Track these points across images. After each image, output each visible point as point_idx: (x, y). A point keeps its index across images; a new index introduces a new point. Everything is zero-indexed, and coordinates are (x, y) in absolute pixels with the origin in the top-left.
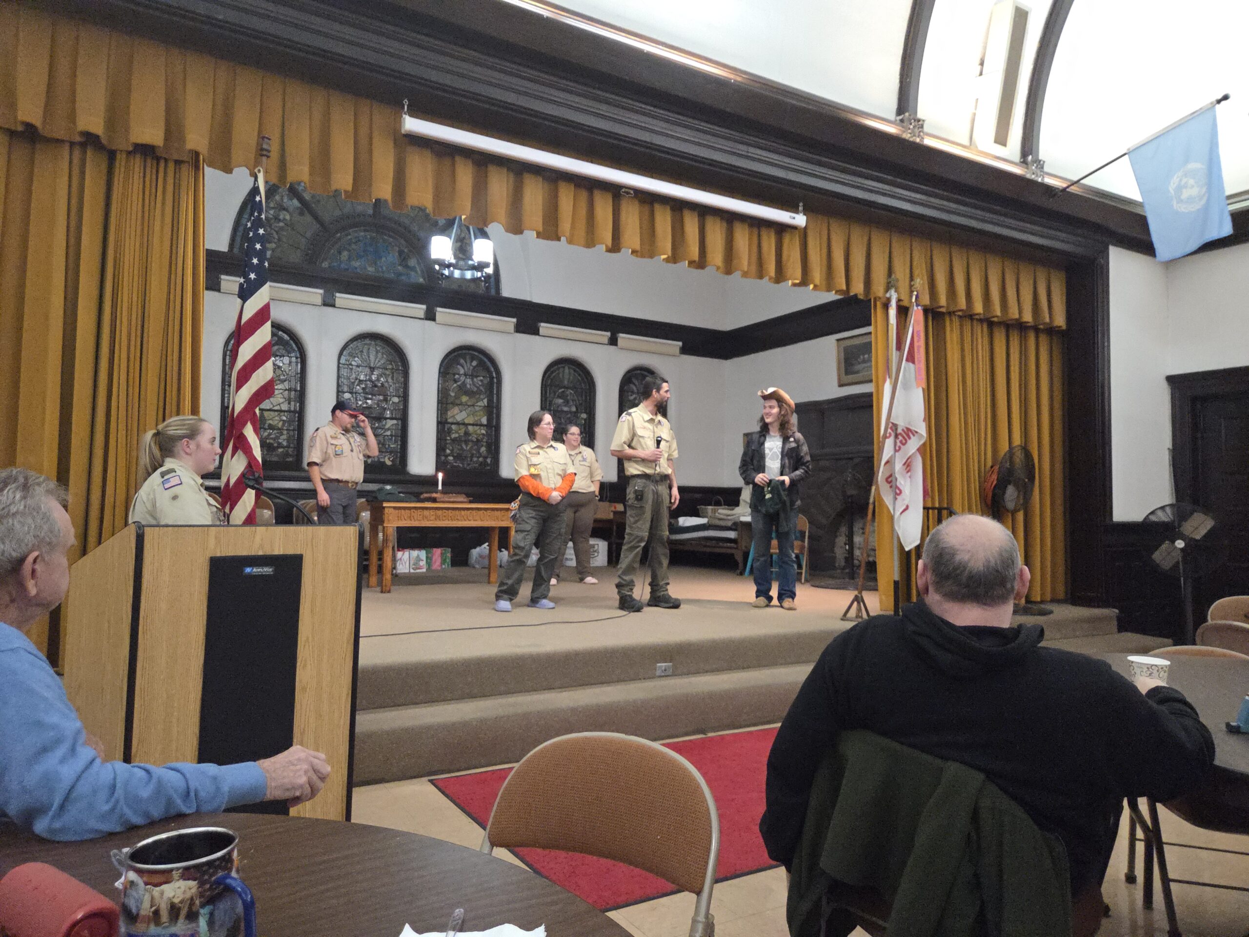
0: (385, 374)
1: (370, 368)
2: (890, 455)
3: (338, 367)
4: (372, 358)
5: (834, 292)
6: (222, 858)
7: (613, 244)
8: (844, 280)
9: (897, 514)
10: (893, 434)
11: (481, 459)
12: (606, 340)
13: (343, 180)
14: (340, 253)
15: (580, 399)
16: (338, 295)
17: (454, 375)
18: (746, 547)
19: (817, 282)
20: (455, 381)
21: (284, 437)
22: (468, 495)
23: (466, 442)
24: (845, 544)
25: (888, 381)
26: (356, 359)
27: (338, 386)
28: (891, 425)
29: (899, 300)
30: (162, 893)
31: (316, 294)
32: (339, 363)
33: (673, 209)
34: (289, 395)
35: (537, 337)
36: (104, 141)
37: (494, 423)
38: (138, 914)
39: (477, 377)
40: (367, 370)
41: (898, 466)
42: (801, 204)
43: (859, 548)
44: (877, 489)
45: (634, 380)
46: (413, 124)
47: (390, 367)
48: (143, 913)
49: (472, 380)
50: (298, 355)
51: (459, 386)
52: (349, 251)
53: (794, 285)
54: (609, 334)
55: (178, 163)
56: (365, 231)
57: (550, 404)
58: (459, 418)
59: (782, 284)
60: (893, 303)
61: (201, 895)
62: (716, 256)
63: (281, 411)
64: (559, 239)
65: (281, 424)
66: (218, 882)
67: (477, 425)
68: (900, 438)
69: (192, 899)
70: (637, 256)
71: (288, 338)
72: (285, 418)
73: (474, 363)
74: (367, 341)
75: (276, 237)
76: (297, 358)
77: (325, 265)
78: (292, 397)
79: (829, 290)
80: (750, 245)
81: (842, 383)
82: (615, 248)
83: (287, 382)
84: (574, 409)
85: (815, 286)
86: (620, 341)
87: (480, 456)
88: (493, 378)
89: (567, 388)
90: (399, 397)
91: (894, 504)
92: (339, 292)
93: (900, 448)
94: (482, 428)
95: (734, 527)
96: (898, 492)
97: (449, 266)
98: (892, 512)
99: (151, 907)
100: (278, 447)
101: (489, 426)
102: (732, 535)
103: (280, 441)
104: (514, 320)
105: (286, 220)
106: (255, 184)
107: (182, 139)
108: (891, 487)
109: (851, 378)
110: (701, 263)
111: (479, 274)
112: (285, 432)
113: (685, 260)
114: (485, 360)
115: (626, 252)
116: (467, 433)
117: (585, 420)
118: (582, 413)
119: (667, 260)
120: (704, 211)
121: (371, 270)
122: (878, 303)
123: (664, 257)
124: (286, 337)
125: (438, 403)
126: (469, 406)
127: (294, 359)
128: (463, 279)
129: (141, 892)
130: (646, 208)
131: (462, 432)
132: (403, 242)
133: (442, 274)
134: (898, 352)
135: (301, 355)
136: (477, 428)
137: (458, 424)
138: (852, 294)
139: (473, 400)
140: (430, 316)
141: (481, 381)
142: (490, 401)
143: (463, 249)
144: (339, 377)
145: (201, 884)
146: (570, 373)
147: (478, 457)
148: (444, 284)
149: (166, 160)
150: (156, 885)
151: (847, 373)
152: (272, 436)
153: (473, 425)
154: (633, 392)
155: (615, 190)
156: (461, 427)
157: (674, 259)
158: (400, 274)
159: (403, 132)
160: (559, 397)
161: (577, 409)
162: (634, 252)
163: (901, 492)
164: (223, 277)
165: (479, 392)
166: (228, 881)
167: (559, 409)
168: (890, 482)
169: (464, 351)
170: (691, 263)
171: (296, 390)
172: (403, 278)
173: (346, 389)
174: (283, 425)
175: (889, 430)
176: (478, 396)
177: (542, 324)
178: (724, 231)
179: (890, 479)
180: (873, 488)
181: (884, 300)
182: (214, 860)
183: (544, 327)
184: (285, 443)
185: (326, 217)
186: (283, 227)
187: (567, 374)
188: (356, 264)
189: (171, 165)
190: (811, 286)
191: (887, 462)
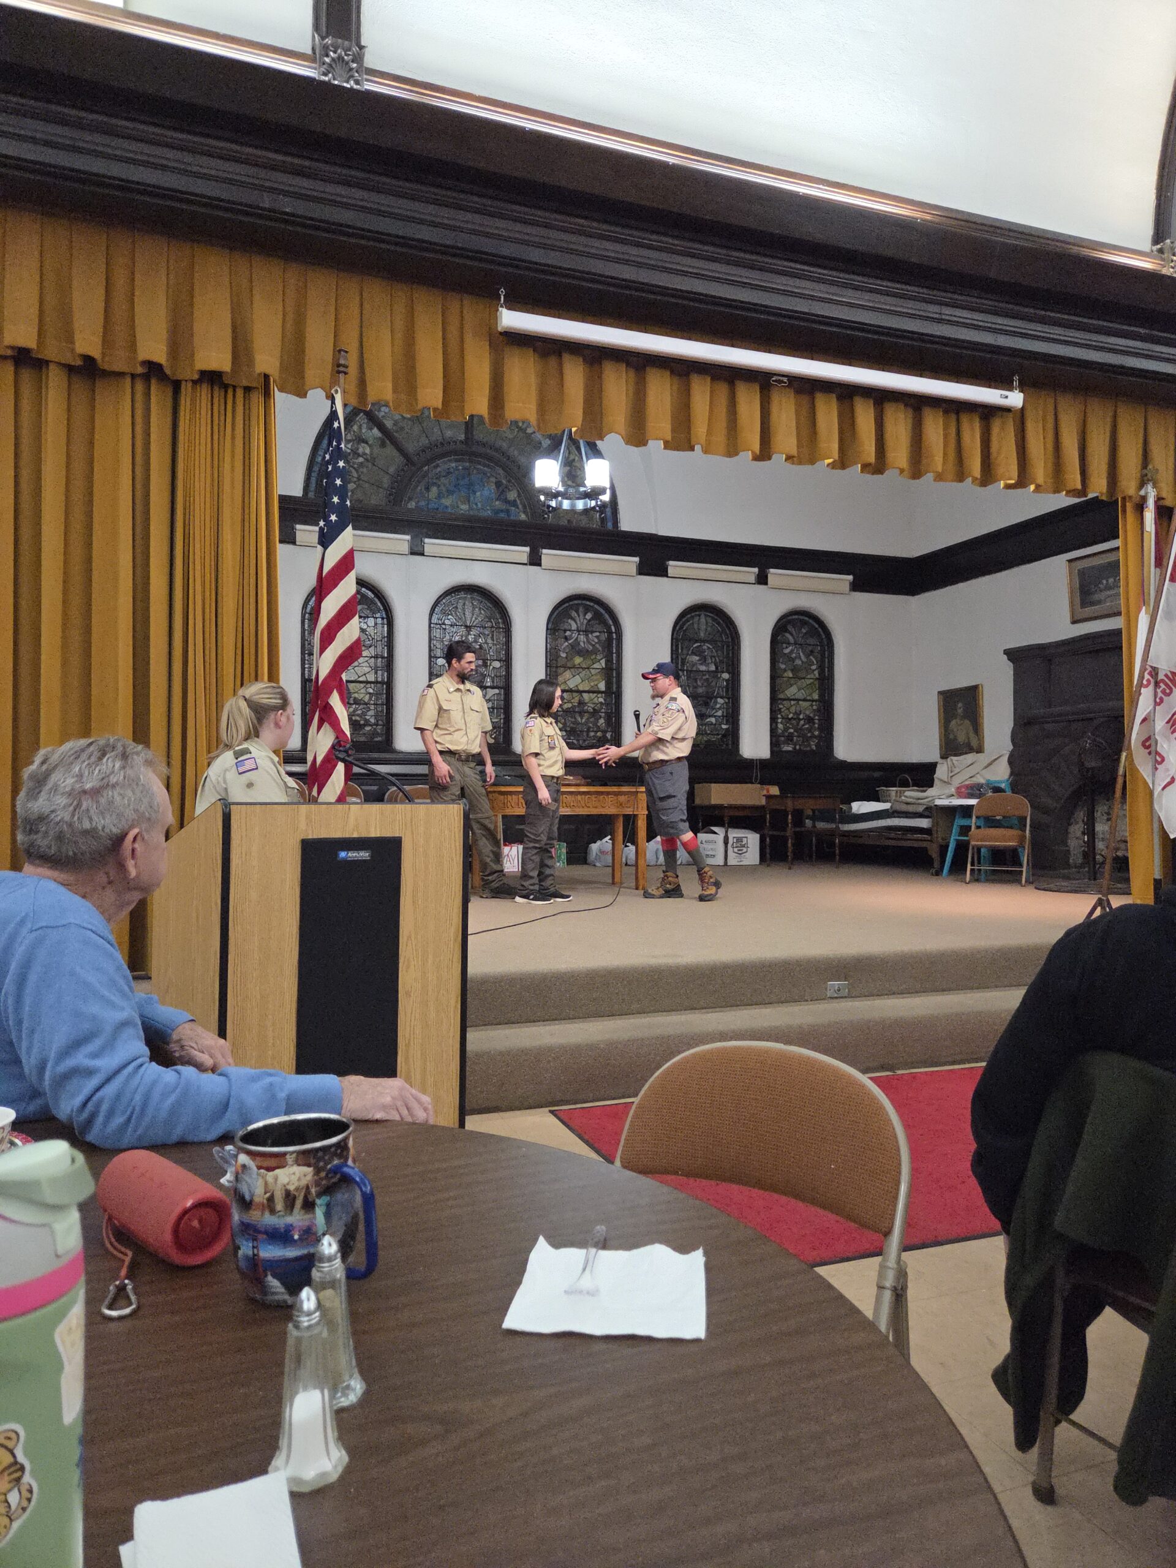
0: (484, 634)
1: (466, 627)
2: (1148, 711)
3: (430, 627)
4: (468, 614)
5: (1064, 493)
6: (337, 1145)
7: (761, 450)
8: (1078, 477)
9: (1158, 790)
10: (1152, 681)
11: (599, 734)
12: (752, 579)
13: (431, 395)
14: (428, 489)
15: (719, 652)
16: (427, 540)
17: (565, 631)
18: (943, 839)
19: (1040, 480)
20: (566, 639)
21: (371, 713)
22: (585, 777)
23: (581, 713)
24: (1084, 833)
25: (1144, 608)
26: (450, 617)
27: (430, 650)
28: (1149, 669)
29: (1159, 499)
30: (276, 1179)
31: (402, 541)
32: (430, 623)
33: (840, 398)
34: (376, 663)
35: (665, 579)
36: (168, 371)
37: (614, 689)
38: (251, 1201)
39: (592, 632)
40: (463, 629)
41: (1160, 724)
42: (1016, 378)
43: (1103, 840)
44: (1130, 756)
45: (790, 628)
46: (512, 319)
47: (489, 624)
48: (257, 1199)
49: (587, 635)
50: (384, 616)
51: (572, 646)
52: (439, 486)
53: (1008, 487)
54: (756, 570)
55: (248, 390)
56: (456, 461)
57: (683, 664)
58: (572, 684)
59: (990, 487)
60: (1151, 503)
61: (317, 1183)
62: (899, 454)
63: (367, 682)
64: (693, 450)
65: (368, 696)
66: (336, 1170)
67: (593, 692)
68: (1163, 686)
69: (308, 1187)
70: (793, 464)
71: (373, 596)
72: (371, 691)
73: (589, 616)
74: (462, 595)
75: (355, 475)
76: (383, 619)
77: (412, 505)
78: (379, 664)
79: (1057, 491)
80: (946, 436)
81: (1076, 618)
82: (764, 454)
83: (373, 648)
84: (713, 668)
85: (1038, 487)
86: (771, 579)
87: (599, 729)
88: (612, 633)
89: (704, 641)
90: (500, 661)
91: (1154, 775)
92: (430, 537)
93: (1162, 700)
94: (599, 695)
95: (926, 813)
96: (1159, 759)
97: (555, 495)
98: (1151, 786)
99: (265, 1193)
100: (365, 725)
101: (608, 692)
102: (924, 823)
103: (368, 717)
104: (637, 559)
105: (366, 454)
106: (332, 407)
107: (251, 362)
108: (1150, 753)
109: (1089, 611)
110: (878, 467)
111: (593, 503)
112: (372, 707)
113: (856, 464)
114: (603, 612)
115: (778, 459)
116: (581, 703)
117: (727, 681)
118: (723, 672)
119: (833, 466)
120: (881, 397)
121: (464, 507)
122: (1129, 505)
123: (828, 461)
124: (370, 594)
125: (547, 666)
126: (584, 669)
127: (379, 621)
128: (573, 511)
129: (254, 1176)
130: (805, 399)
131: (576, 701)
132: (501, 471)
133: (549, 506)
134: (1158, 569)
135: (387, 614)
136: (593, 696)
138: (1091, 496)
139: (589, 662)
140: (535, 560)
141: (597, 637)
142: (609, 661)
143: (573, 474)
144: (430, 640)
145: (318, 1171)
146: (707, 623)
147: (596, 732)
148: (550, 518)
149: (234, 387)
150: (270, 1169)
151: (1084, 604)
152: (359, 712)
153: (588, 692)
154: (789, 644)
155: (763, 379)
156: (575, 694)
157: (842, 463)
158: (497, 512)
159: (500, 329)
160: (693, 653)
161: (717, 668)
162: (789, 458)
163: (1163, 760)
164: (298, 527)
165: (595, 652)
166: (345, 1169)
167: (694, 669)
168: (1149, 747)
169: (576, 602)
170: (866, 467)
171: (383, 657)
172: (502, 515)
173: (438, 654)
174: (370, 699)
175: (1147, 676)
176: (594, 656)
177: (671, 563)
178: (910, 421)
179: (1148, 743)
180: (1124, 755)
181: (1137, 500)
182: (330, 1146)
183: (674, 567)
184: (373, 720)
185: (411, 447)
186: (362, 463)
187: (703, 625)
188: (447, 502)
189: (240, 393)
190: (1032, 487)
191: (1144, 720)
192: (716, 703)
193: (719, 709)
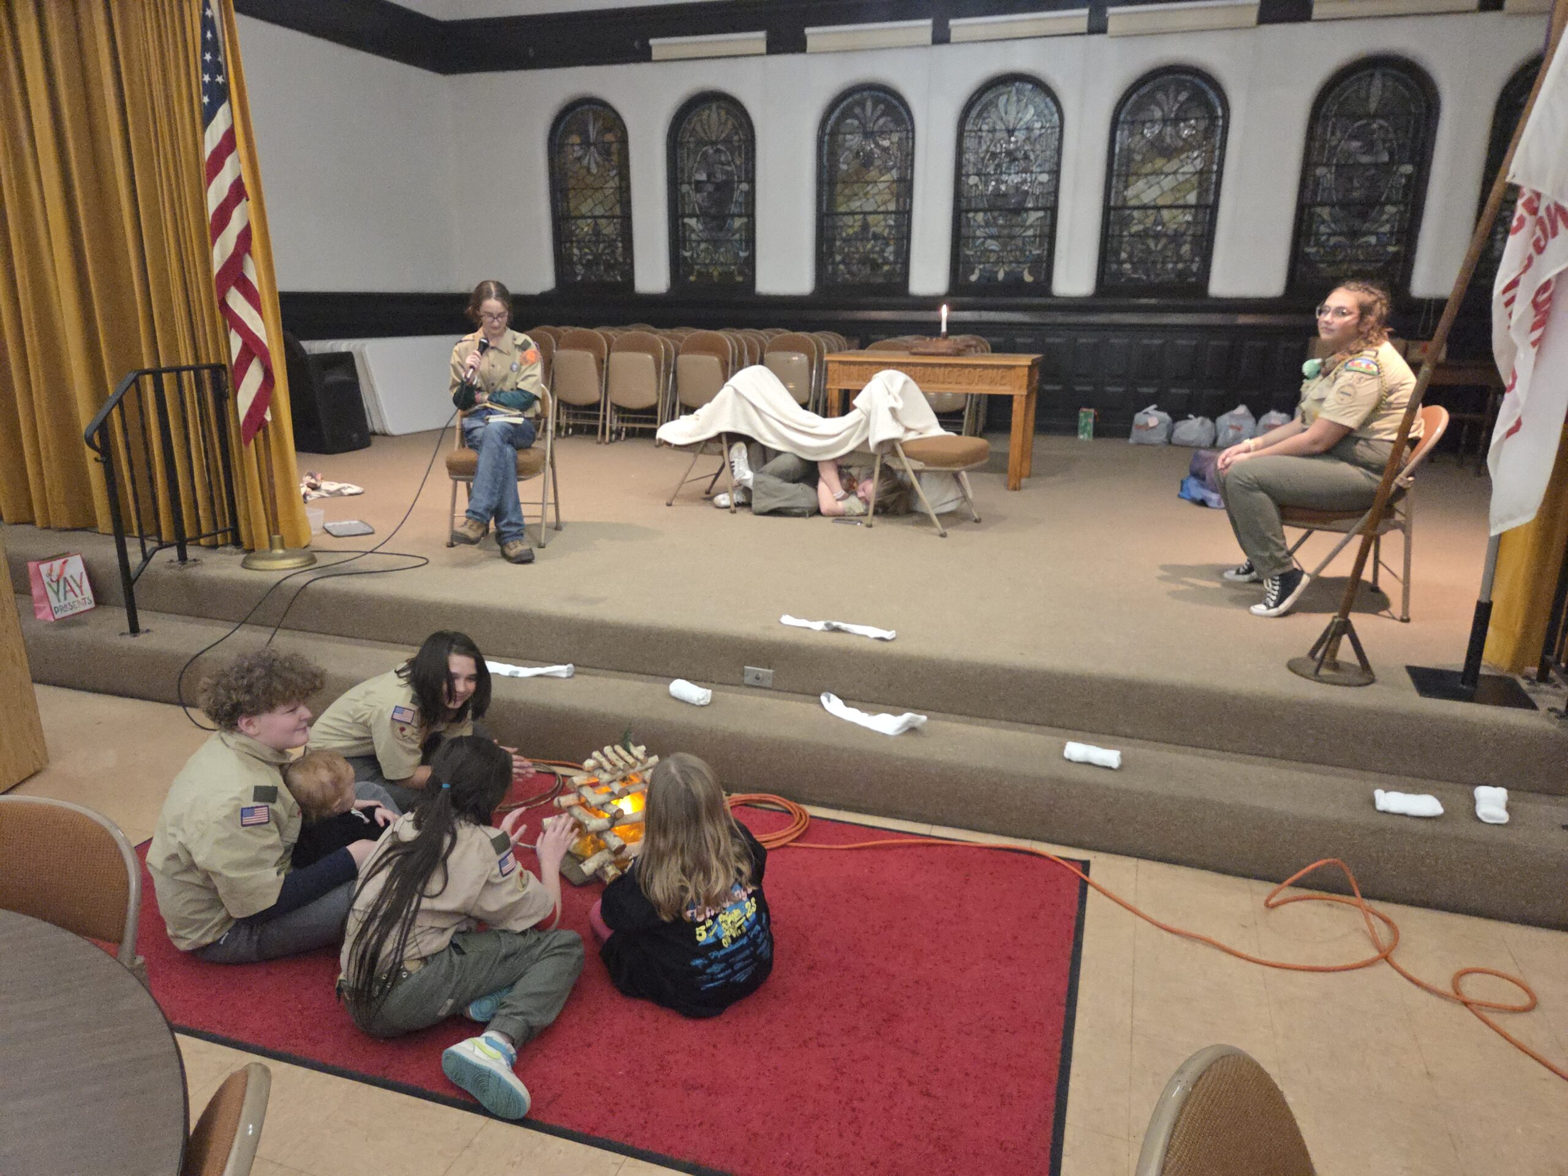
0: (1030, 139)
1: (1010, 132)
3: (961, 137)
4: (1012, 115)
11: (1180, 266)
15: (1399, 133)
16: (953, 22)
17: (1143, 123)
20: (1143, 134)
21: (891, 249)
23: (1157, 238)
26: (989, 120)
27: (958, 166)
31: (923, 28)
32: (961, 131)
34: (898, 188)
35: (1309, 25)
37: (1209, 202)
39: (1186, 120)
40: (1004, 135)
47: (1037, 126)
49: (1177, 127)
50: (907, 128)
51: (1152, 144)
57: (1332, 153)
58: (1147, 198)
63: (887, 213)
65: (887, 231)
67: (1177, 207)
72: (892, 222)
73: (1183, 96)
74: (1004, 88)
76: (908, 133)
78: (900, 191)
83: (895, 170)
84: (1385, 158)
87: (1180, 258)
88: (1217, 117)
89: (1375, 116)
90: (1049, 173)
92: (955, 17)
94: (1187, 211)
101: (1198, 206)
103: (886, 255)
114: (1204, 87)
116: (1156, 223)
117: (1405, 176)
118: (1401, 163)
125: (1106, 177)
126: (1167, 175)
127: (903, 136)
131: (1149, 222)
136: (1175, 212)
137: (1144, 207)
139: (1173, 165)
141: (1193, 126)
142: (1207, 160)
144: (959, 153)
146: (1384, 86)
147: (1176, 263)
152: (877, 249)
153: (1171, 207)
156: (1150, 212)
160: (1353, 137)
161: (1391, 157)
165: (1187, 148)
167: (1348, 161)
169: (1163, 77)
173: (969, 170)
174: (890, 233)
176: (1184, 155)
184: (891, 258)
187: (1378, 88)
192: (1382, 212)
193: (1387, 221)
